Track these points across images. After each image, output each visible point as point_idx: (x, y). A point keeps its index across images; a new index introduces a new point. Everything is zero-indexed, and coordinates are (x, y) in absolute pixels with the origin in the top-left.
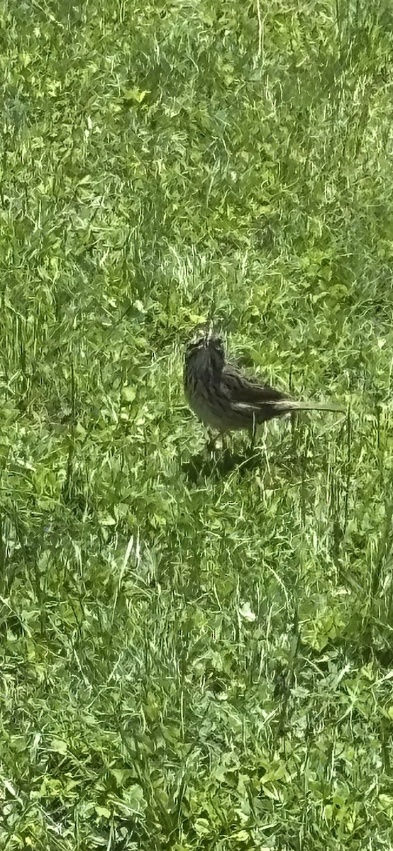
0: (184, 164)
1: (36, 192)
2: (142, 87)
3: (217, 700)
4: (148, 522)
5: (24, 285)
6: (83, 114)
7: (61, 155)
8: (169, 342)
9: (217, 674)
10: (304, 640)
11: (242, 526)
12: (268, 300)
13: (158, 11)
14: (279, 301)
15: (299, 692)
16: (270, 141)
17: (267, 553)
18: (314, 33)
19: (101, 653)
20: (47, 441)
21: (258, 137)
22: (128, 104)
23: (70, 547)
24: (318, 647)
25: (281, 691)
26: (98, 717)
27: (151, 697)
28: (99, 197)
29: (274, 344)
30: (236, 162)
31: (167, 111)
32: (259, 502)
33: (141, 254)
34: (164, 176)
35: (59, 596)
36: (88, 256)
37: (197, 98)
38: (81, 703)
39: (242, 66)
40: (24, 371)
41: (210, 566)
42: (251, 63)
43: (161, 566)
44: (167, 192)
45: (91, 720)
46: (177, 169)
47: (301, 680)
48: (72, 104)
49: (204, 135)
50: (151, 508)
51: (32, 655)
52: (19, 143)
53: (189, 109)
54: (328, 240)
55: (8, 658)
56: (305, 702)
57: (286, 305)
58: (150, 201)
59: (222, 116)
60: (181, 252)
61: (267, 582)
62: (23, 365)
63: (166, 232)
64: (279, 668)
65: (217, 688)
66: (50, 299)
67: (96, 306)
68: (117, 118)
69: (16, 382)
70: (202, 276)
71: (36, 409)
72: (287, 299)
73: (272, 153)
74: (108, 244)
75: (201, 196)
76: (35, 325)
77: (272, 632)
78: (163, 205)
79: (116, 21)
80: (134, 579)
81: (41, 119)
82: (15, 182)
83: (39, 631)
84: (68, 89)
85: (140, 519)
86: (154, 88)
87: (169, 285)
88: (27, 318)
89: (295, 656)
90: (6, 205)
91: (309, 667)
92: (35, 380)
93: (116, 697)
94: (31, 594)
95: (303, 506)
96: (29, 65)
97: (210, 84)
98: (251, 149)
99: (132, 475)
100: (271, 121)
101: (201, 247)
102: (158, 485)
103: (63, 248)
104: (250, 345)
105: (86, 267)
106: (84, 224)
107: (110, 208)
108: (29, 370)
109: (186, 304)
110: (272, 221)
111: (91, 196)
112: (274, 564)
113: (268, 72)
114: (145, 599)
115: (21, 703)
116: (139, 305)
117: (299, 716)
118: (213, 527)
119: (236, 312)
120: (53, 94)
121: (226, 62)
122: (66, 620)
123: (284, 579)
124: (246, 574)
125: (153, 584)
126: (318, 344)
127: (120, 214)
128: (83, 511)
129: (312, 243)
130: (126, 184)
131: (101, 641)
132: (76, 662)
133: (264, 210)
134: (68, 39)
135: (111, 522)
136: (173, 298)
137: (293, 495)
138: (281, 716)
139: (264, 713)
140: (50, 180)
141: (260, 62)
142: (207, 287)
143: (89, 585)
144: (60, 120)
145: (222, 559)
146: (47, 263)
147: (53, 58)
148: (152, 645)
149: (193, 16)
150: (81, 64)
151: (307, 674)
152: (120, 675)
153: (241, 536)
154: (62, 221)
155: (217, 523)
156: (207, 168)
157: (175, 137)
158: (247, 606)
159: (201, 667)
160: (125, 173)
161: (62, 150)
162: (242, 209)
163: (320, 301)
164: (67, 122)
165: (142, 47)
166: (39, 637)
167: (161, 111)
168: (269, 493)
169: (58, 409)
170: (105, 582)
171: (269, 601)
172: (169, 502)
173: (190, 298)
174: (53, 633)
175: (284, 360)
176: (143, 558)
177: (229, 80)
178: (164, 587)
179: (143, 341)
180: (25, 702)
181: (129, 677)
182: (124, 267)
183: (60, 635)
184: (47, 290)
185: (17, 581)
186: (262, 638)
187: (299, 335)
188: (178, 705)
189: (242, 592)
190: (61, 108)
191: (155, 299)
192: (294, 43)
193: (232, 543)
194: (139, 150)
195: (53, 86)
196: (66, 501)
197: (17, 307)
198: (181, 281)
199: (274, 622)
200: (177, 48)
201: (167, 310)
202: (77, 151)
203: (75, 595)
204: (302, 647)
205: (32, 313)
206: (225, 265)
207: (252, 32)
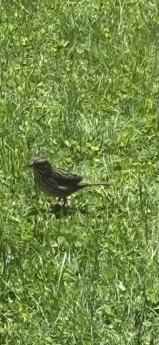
0: (87, 75)
1: (17, 91)
2: (66, 39)
3: (108, 328)
4: (74, 245)
5: (13, 134)
6: (39, 53)
7: (28, 72)
8: (82, 160)
9: (108, 316)
10: (148, 299)
11: (118, 246)
12: (128, 138)
13: (73, 3)
14: (133, 139)
15: (146, 323)
16: (127, 64)
17: (130, 258)
18: (146, 12)
19: (53, 307)
20: (25, 208)
21: (121, 62)
22: (59, 48)
23: (37, 257)
24: (155, 302)
25: (138, 323)
26: (52, 338)
27: (77, 327)
28: (47, 92)
29: (131, 160)
30: (111, 74)
31: (78, 50)
32: (125, 234)
33: (67, 118)
34: (77, 81)
35: (32, 281)
36: (43, 120)
37: (92, 44)
38: (44, 331)
39: (113, 28)
40: (14, 175)
41: (103, 265)
42: (117, 27)
43: (81, 265)
44: (79, 89)
45: (49, 339)
46: (83, 77)
47: (147, 318)
48: (33, 48)
49: (96, 61)
50: (75, 238)
51: (21, 309)
52: (9, 67)
53: (88, 49)
54: (155, 110)
55: (9, 311)
56: (150, 328)
57: (136, 141)
58: (71, 93)
59: (104, 53)
60: (86, 118)
61: (130, 272)
62: (13, 172)
63: (79, 108)
64: (137, 312)
65: (108, 323)
66: (25, 141)
67: (47, 143)
68: (55, 55)
69: (10, 180)
70: (96, 128)
71: (20, 193)
72: (137, 138)
73: (128, 69)
74: (52, 114)
75: (95, 90)
76: (18, 153)
77: (133, 296)
78: (77, 95)
79: (53, 9)
80: (68, 272)
81: (19, 56)
82: (7, 86)
83: (23, 297)
84: (31, 41)
85: (70, 243)
86: (72, 40)
87: (81, 133)
88: (14, 150)
89: (145, 306)
90: (3, 97)
91: (151, 311)
92: (19, 179)
93: (61, 328)
94: (19, 280)
95: (146, 235)
96: (13, 30)
97: (97, 37)
98: (118, 68)
99: (66, 223)
100: (127, 55)
101: (96, 115)
102: (78, 227)
103: (30, 117)
104: (120, 161)
105: (42, 125)
106: (40, 104)
107: (52, 97)
108: (16, 175)
109: (89, 141)
110: (129, 101)
111: (43, 91)
112: (134, 264)
113: (125, 31)
114: (73, 281)
115: (16, 332)
116: (67, 143)
117: (147, 335)
118: (104, 247)
119: (113, 145)
120: (24, 44)
121: (105, 27)
122: (36, 292)
123: (138, 271)
124: (120, 268)
125: (77, 274)
126: (151, 159)
127: (57, 100)
128: (43, 240)
129: (148, 111)
130: (60, 86)
131: (53, 302)
132: (41, 312)
133: (125, 96)
134: (31, 17)
135: (56, 245)
136: (83, 139)
137: (142, 230)
138: (139, 335)
139: (131, 334)
140: (24, 84)
141: (121, 27)
142: (99, 133)
143: (47, 275)
144: (28, 56)
145: (109, 262)
146: (23, 124)
147: (24, 27)
148: (77, 303)
149: (89, 5)
150: (37, 29)
151: (150, 315)
152: (62, 318)
153: (118, 250)
154: (29, 103)
155: (106, 245)
156: (97, 77)
157: (82, 63)
158: (121, 283)
159: (100, 313)
160: (59, 80)
161: (29, 70)
162: (114, 96)
163: (152, 139)
164: (31, 57)
165: (66, 20)
166: (24, 300)
167: (75, 51)
168: (130, 230)
169: (30, 192)
170: (54, 274)
171: (131, 280)
172: (83, 235)
173: (91, 139)
174: (30, 299)
175: (136, 167)
176: (72, 262)
177: (107, 35)
178: (82, 276)
179: (69, 160)
180: (18, 331)
181: (67, 318)
182: (60, 125)
183: (33, 299)
184: (24, 136)
185: (13, 275)
186: (128, 298)
187: (142, 155)
188: (90, 331)
189: (119, 277)
190: (28, 50)
191: (75, 140)
192: (137, 17)
193: (113, 254)
194: (65, 69)
195: (24, 40)
196: (35, 236)
197: (10, 146)
198: (87, 131)
199: (134, 291)
200: (82, 21)
201: (80, 144)
202: (36, 71)
203: (40, 280)
204: (147, 302)
205: (17, 148)
206: (107, 123)
207: (117, 12)
